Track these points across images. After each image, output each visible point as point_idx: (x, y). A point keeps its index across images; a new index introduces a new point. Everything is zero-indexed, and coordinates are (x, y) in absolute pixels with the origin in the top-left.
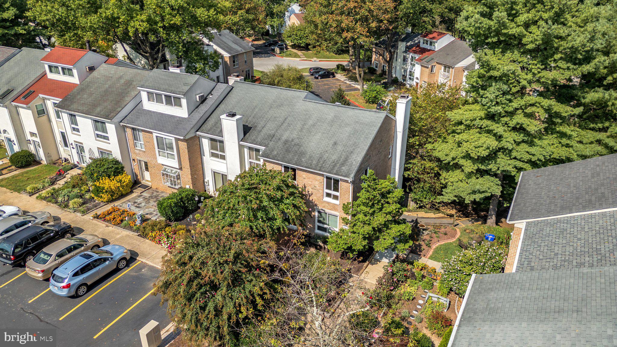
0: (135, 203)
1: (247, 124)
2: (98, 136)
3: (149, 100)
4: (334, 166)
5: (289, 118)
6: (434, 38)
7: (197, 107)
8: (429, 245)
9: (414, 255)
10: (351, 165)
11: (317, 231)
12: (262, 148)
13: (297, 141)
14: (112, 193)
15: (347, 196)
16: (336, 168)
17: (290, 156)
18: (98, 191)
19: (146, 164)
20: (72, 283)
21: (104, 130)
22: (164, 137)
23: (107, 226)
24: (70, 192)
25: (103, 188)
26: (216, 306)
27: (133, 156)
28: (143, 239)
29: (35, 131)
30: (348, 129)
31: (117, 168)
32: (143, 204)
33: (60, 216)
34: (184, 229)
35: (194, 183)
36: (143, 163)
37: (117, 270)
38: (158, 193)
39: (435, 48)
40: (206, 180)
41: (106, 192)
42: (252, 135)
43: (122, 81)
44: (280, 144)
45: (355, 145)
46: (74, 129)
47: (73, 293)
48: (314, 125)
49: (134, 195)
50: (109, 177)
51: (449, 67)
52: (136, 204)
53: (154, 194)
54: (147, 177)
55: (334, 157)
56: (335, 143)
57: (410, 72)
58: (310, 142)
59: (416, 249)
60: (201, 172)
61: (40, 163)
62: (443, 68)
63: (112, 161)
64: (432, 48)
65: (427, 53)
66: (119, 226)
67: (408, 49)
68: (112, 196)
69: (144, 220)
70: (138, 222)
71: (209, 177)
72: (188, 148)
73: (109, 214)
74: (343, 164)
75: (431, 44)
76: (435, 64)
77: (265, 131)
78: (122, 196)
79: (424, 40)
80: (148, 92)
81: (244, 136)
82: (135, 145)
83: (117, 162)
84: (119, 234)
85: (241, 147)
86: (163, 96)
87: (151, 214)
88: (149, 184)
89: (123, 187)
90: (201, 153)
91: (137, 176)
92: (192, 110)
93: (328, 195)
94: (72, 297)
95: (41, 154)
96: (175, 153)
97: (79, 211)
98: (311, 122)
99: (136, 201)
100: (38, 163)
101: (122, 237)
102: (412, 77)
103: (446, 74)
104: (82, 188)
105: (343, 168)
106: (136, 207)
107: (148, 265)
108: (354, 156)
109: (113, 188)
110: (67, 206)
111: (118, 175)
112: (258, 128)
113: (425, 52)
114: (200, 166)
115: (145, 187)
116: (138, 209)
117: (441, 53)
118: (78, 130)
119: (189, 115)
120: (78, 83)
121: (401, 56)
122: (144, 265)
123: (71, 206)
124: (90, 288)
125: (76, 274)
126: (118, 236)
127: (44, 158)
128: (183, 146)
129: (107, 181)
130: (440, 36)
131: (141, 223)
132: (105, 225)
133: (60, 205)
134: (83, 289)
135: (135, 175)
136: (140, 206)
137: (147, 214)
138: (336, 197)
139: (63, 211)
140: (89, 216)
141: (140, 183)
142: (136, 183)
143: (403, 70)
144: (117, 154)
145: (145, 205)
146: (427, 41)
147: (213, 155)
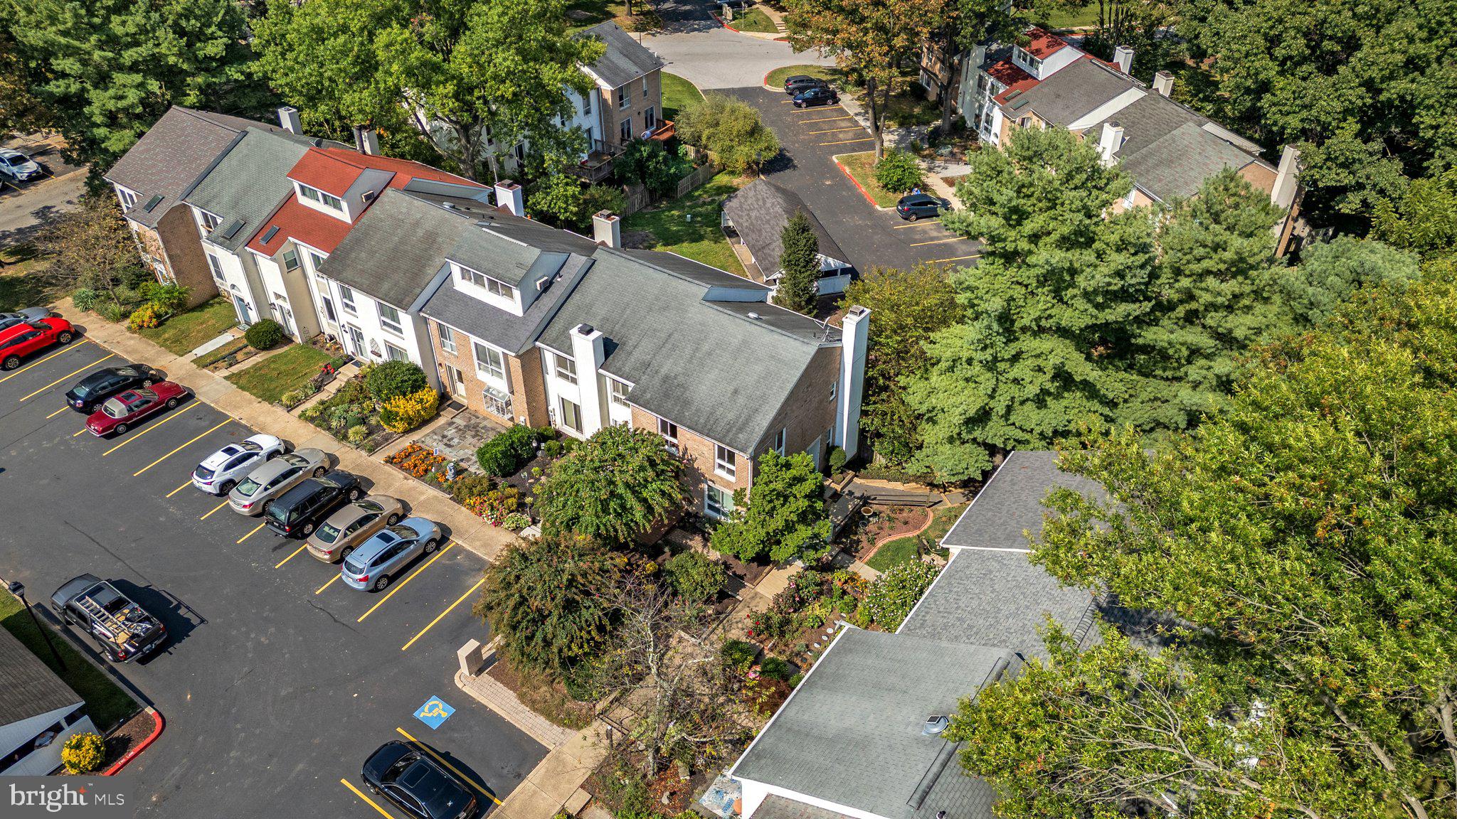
0: (444, 437)
1: (611, 337)
2: (385, 323)
3: (463, 278)
4: (728, 431)
5: (676, 335)
6: (1039, 52)
7: (537, 299)
8: (872, 542)
9: (846, 556)
10: (752, 432)
11: (707, 511)
12: (631, 385)
13: (681, 379)
14: (410, 420)
15: (745, 474)
16: (731, 435)
17: (669, 404)
18: (390, 417)
19: (459, 373)
20: (370, 575)
21: (395, 318)
22: (487, 346)
23: (406, 478)
24: (347, 412)
25: (397, 413)
26: (545, 636)
27: (439, 359)
28: (457, 506)
29: (284, 293)
30: (759, 368)
31: (416, 381)
32: (456, 440)
33: (337, 454)
34: (514, 496)
35: (531, 415)
36: (455, 371)
37: (424, 555)
38: (478, 420)
39: (1037, 74)
40: (550, 408)
41: (401, 419)
42: (618, 356)
43: (420, 232)
44: (657, 381)
45: (764, 398)
46: (347, 305)
47: (371, 587)
48: (709, 354)
49: (441, 421)
50: (404, 395)
52: (445, 440)
53: (472, 422)
54: (460, 392)
55: (731, 416)
56: (736, 392)
58: (700, 383)
59: (852, 546)
60: (543, 396)
61: (291, 341)
63: (408, 370)
64: (1033, 73)
65: (1023, 81)
66: (423, 480)
67: (988, 63)
68: (409, 424)
69: (459, 472)
70: (450, 475)
71: (554, 404)
72: (523, 366)
73: (408, 456)
74: (741, 430)
75: (1032, 64)
76: (1030, 114)
77: (637, 354)
78: (425, 422)
79: (1020, 52)
80: (462, 269)
81: (606, 359)
82: (443, 345)
83: (416, 370)
84: (423, 494)
85: (600, 378)
86: (485, 280)
87: (468, 460)
88: (464, 402)
89: (424, 409)
90: (542, 370)
91: (445, 387)
92: (529, 304)
93: (721, 466)
94: (371, 591)
95: (293, 325)
96: (503, 371)
97: (364, 448)
98: (706, 347)
99: (446, 433)
100: (288, 340)
101: (428, 499)
102: (989, 127)
104: (364, 405)
106: (446, 444)
107: (466, 550)
108: (758, 418)
109: (411, 413)
110: (345, 437)
111: (417, 392)
112: (627, 348)
113: (1018, 80)
114: (542, 387)
115: (458, 406)
116: (449, 450)
117: (1046, 88)
118: (353, 309)
119: (524, 313)
120: (349, 221)
121: (974, 74)
122: (458, 550)
123: (351, 439)
124: (392, 579)
125: (375, 564)
126: (422, 498)
127: (296, 332)
128: (516, 364)
129: (402, 402)
130: (1050, 50)
131: (454, 477)
132: (402, 476)
133: (335, 435)
134: (385, 581)
135: (441, 386)
136: (452, 443)
137: (462, 460)
138: (731, 472)
139: (341, 445)
140: (379, 458)
141: (450, 398)
142: (444, 398)
143: (975, 106)
144: (414, 356)
145: (459, 443)
146: (1026, 55)
147: (561, 375)
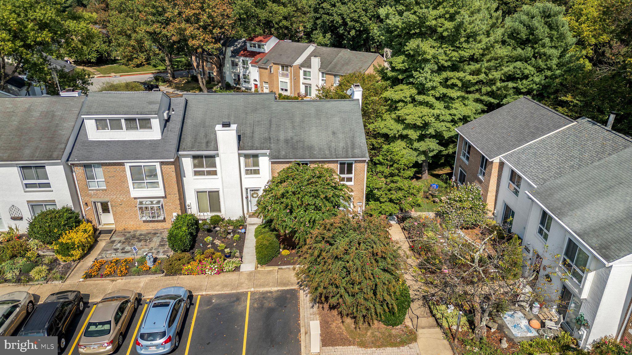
2: (29, 186)
3: (98, 129)
5: (274, 120)
6: (261, 41)
7: (165, 126)
10: (360, 147)
12: (267, 152)
19: (105, 204)
20: (171, 334)
21: (43, 176)
22: (142, 164)
25: (74, 244)
27: (84, 200)
28: (175, 277)
34: (215, 252)
36: (99, 205)
38: (131, 233)
39: (265, 50)
42: (245, 142)
44: (282, 144)
45: (352, 130)
48: (302, 122)
50: (72, 229)
51: (287, 66)
53: (128, 235)
54: (107, 221)
55: (342, 144)
56: (334, 133)
57: (244, 75)
58: (309, 136)
60: (182, 195)
62: (280, 67)
64: (262, 50)
65: (258, 56)
66: (131, 275)
67: (235, 53)
68: (82, 250)
70: (149, 264)
71: (191, 199)
72: (176, 171)
73: (100, 268)
74: (353, 148)
75: (259, 47)
76: (272, 64)
77: (257, 136)
79: (251, 44)
80: (96, 120)
81: (239, 144)
82: (88, 185)
84: (139, 282)
86: (123, 121)
90: (182, 175)
92: (162, 130)
96: (160, 180)
97: (53, 279)
98: (297, 119)
99: (114, 247)
101: (147, 283)
102: (247, 80)
103: (285, 72)
104: (28, 255)
105: (355, 151)
107: (213, 295)
110: (30, 279)
112: (248, 135)
113: (255, 55)
114: (182, 189)
117: (273, 54)
119: (162, 135)
121: (228, 61)
122: (209, 297)
123: (37, 277)
126: (142, 284)
128: (169, 170)
130: (266, 39)
131: (154, 264)
132: (109, 281)
133: (17, 282)
134: (178, 338)
140: (75, 279)
143: (233, 75)
144: (66, 202)
146: (255, 44)
147: (196, 173)
